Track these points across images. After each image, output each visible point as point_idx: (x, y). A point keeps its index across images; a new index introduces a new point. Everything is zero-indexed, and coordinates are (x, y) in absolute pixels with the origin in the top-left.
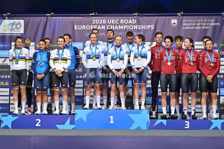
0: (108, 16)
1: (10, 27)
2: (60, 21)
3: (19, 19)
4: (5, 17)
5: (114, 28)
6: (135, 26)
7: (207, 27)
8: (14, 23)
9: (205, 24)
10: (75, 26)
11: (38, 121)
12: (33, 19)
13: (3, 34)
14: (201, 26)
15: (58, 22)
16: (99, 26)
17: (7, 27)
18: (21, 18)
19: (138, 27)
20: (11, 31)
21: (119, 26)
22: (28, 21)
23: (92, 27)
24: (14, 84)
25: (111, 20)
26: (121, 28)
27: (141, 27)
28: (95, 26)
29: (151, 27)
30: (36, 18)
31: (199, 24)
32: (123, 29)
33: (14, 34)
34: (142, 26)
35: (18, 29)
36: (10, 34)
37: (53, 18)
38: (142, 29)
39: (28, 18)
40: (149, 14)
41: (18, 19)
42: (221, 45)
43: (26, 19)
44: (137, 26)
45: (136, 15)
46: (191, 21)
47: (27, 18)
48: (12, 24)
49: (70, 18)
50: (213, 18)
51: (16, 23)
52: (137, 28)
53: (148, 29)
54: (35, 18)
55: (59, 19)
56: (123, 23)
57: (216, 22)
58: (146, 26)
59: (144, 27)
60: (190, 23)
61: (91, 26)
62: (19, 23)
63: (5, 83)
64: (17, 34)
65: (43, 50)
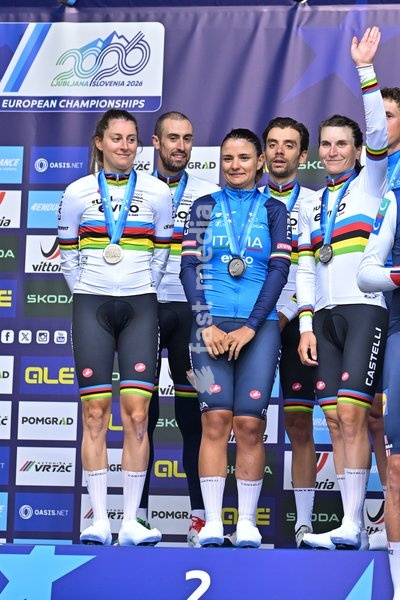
1: (90, 62)
3: (139, 19)
4: (62, 10)
8: (107, 42)
11: (197, 582)
12: (212, 18)
13: (50, 99)
17: (70, 63)
18: (151, 11)
20: (93, 83)
22: (189, 27)
24: (88, 373)
30: (232, 14)
33: (107, 98)
35: (130, 71)
36: (86, 99)
37: (324, 12)
39: (187, 15)
41: (133, 16)
43: (177, 16)
47: (183, 10)
48: (100, 44)
51: (122, 41)
54: (226, 14)
55: (357, 14)
62: (139, 42)
63: (53, 375)
64: (126, 98)
65: (246, 184)
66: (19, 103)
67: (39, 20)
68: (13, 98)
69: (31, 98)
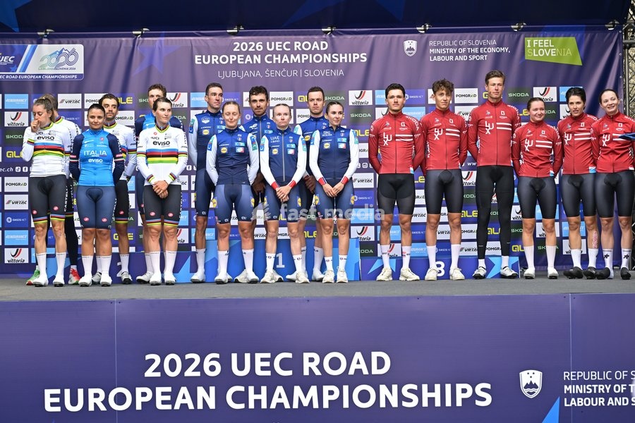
0: (267, 35)
1: (54, 60)
2: (161, 45)
3: (73, 43)
4: (42, 39)
5: (281, 60)
6: (325, 55)
7: (482, 57)
8: (61, 52)
9: (476, 50)
10: (196, 57)
12: (103, 43)
13: (38, 75)
14: (468, 54)
15: (159, 49)
16: (248, 56)
17: (46, 61)
18: (78, 40)
19: (332, 59)
20: (56, 69)
21: (292, 56)
22: (94, 46)
23: (232, 58)
24: (35, 212)
25: (273, 43)
26: (295, 61)
27: (339, 57)
28: (239, 56)
29: (360, 58)
30: (111, 41)
31: (463, 50)
32: (299, 62)
33: (62, 75)
34: (341, 55)
35: (70, 64)
36: (53, 75)
37: (148, 40)
38: (341, 61)
39: (93, 41)
40: (355, 30)
41: (71, 42)
42: (510, 95)
43: (88, 42)
44: (330, 55)
45: (329, 32)
46: (447, 43)
47: (91, 40)
48: (58, 53)
49: (185, 40)
50: (494, 36)
51: (67, 52)
52: (329, 61)
53: (354, 61)
54: (108, 41)
55: (161, 41)
56: (300, 49)
57: (500, 45)
58: (350, 55)
59: (345, 58)
60: (445, 47)
61: (231, 56)
62: (73, 52)
64: (69, 75)
66: (25, 77)
67: (32, 43)
68: (23, 75)
69: (30, 75)
